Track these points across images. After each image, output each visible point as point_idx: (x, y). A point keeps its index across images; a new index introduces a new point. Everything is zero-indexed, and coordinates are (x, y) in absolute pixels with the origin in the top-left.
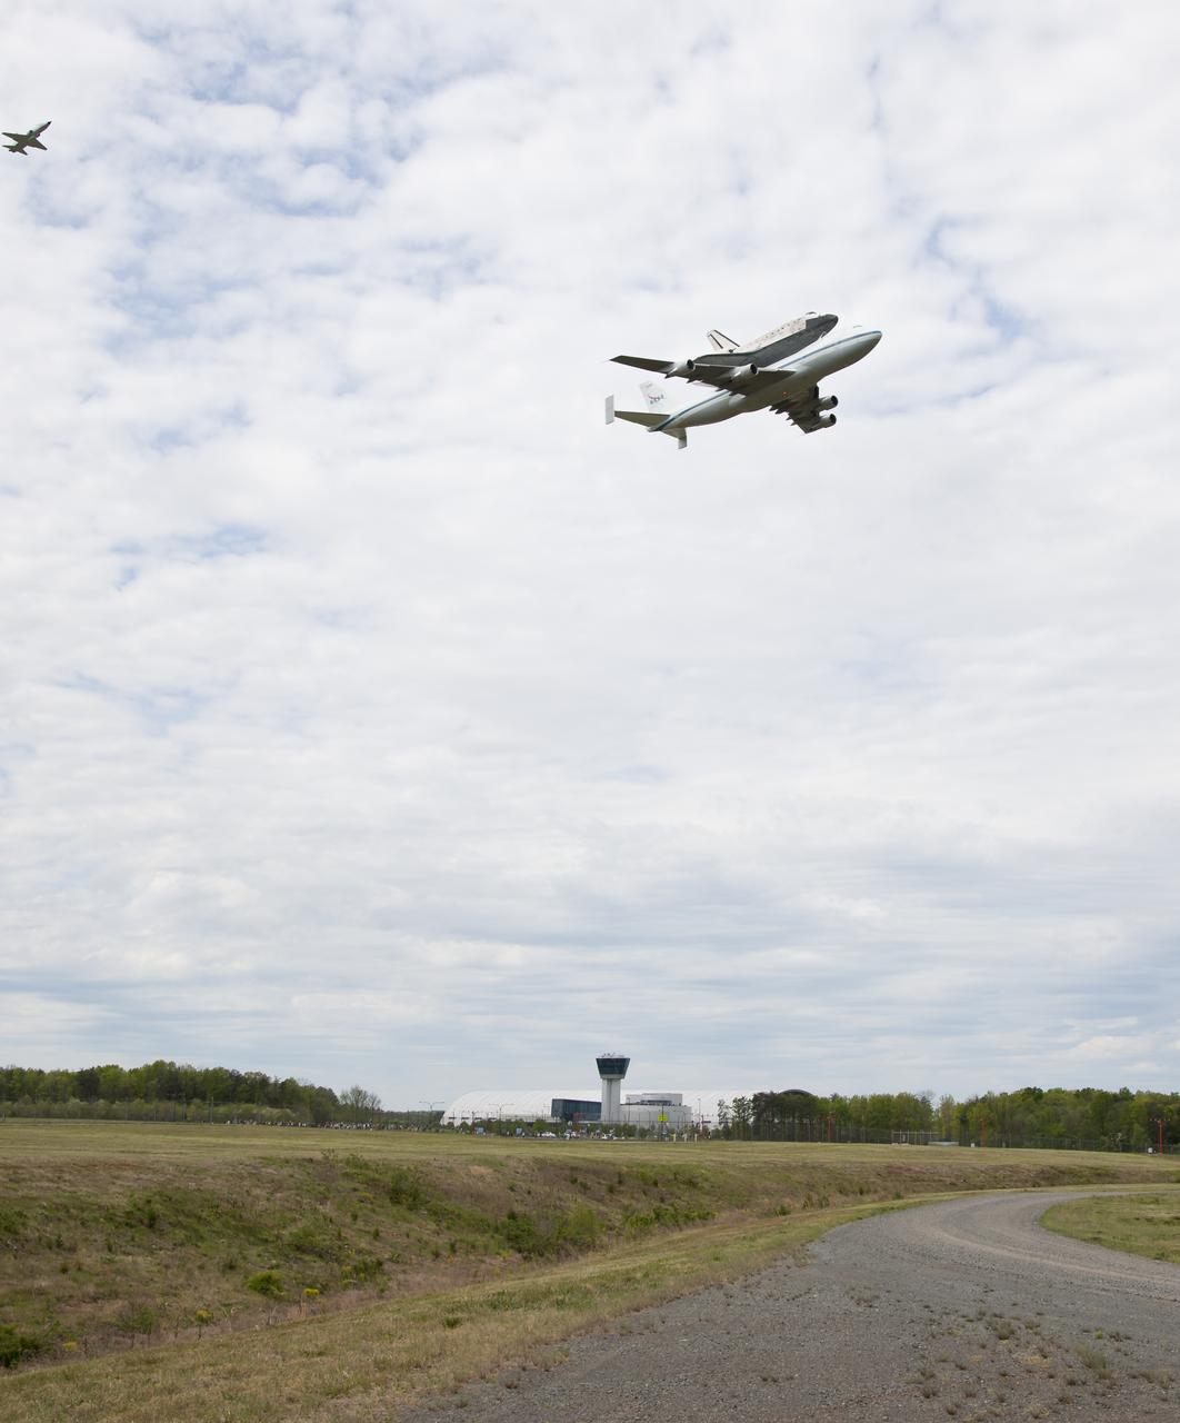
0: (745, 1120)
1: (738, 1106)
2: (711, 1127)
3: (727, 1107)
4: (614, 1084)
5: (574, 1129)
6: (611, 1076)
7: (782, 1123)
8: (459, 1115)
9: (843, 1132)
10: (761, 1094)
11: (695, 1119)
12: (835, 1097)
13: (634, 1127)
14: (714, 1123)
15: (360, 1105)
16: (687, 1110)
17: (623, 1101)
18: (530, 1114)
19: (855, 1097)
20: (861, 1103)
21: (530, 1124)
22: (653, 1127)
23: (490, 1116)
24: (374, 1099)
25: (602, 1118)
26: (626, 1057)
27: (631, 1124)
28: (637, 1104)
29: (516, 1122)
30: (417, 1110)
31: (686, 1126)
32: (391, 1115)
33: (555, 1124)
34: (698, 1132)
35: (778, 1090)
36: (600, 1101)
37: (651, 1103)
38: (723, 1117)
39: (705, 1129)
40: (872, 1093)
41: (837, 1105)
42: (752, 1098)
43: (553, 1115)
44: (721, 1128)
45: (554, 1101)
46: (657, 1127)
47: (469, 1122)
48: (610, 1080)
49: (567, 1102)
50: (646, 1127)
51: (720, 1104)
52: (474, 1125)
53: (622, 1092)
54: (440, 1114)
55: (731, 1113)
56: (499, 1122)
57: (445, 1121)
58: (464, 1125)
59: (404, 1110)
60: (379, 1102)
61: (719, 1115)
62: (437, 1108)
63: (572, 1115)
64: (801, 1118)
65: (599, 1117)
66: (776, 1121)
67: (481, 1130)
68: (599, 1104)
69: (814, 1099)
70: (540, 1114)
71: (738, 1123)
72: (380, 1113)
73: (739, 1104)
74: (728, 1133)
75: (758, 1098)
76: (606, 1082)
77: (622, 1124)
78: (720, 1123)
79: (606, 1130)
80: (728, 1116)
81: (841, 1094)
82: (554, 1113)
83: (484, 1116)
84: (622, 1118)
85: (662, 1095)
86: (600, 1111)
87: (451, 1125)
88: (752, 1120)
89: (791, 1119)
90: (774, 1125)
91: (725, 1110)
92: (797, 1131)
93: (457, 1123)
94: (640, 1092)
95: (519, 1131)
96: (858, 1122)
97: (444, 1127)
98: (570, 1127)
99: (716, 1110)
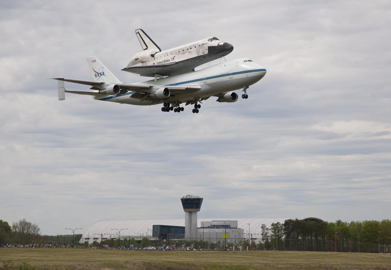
0: (280, 238)
1: (274, 229)
2: (257, 242)
3: (267, 229)
4: (193, 215)
5: (168, 244)
6: (191, 210)
7: (304, 239)
8: (91, 236)
9: (345, 245)
10: (289, 220)
11: (246, 236)
12: (339, 222)
13: (207, 242)
14: (259, 238)
15: (25, 232)
16: (241, 231)
17: (199, 225)
18: (139, 235)
19: (352, 223)
20: (357, 226)
21: (139, 242)
22: (219, 242)
23: (112, 237)
24: (35, 228)
25: (186, 236)
26: (200, 197)
27: (205, 240)
28: (208, 227)
29: (130, 240)
30: (64, 234)
31: (240, 242)
32: (46, 238)
33: (155, 241)
34: (248, 245)
35: (301, 218)
36: (184, 226)
37: (218, 227)
38: (264, 235)
39: (253, 244)
40: (364, 220)
41: (340, 228)
42: (284, 223)
43: (154, 236)
44: (263, 242)
45: (153, 226)
46: (222, 242)
47: (99, 241)
48: (190, 213)
49: (162, 227)
50: (215, 242)
51: (263, 227)
52: (102, 243)
53: (198, 220)
54: (79, 237)
55: (270, 233)
56: (119, 240)
57: (82, 241)
58: (95, 244)
59: (55, 235)
60: (38, 229)
61: (262, 234)
62: (77, 233)
63: (166, 235)
64: (316, 236)
65: (184, 236)
66: (300, 238)
67: (107, 246)
68: (183, 228)
69: (325, 224)
70: (145, 235)
71: (275, 240)
72: (38, 237)
73: (275, 227)
74: (268, 245)
75: (288, 223)
76: (188, 213)
77: (199, 240)
78: (263, 239)
79: (188, 244)
80: (268, 235)
81: (343, 221)
82: (154, 235)
83: (108, 237)
84: (199, 236)
85: (225, 222)
86: (184, 233)
87: (86, 243)
88: (284, 237)
89: (310, 237)
90: (299, 240)
91: (266, 231)
92: (314, 244)
93: (91, 242)
94: (210, 220)
95: (132, 245)
96: (355, 239)
97: (82, 245)
98: (165, 243)
99: (260, 231)
